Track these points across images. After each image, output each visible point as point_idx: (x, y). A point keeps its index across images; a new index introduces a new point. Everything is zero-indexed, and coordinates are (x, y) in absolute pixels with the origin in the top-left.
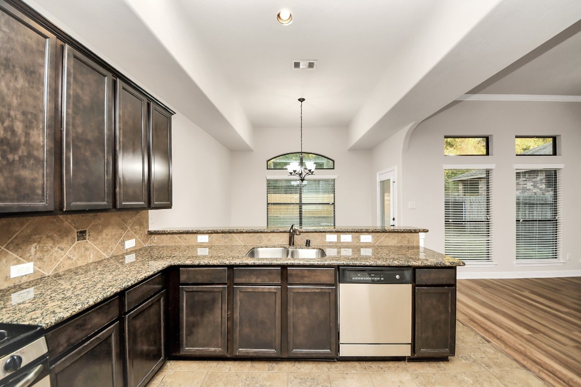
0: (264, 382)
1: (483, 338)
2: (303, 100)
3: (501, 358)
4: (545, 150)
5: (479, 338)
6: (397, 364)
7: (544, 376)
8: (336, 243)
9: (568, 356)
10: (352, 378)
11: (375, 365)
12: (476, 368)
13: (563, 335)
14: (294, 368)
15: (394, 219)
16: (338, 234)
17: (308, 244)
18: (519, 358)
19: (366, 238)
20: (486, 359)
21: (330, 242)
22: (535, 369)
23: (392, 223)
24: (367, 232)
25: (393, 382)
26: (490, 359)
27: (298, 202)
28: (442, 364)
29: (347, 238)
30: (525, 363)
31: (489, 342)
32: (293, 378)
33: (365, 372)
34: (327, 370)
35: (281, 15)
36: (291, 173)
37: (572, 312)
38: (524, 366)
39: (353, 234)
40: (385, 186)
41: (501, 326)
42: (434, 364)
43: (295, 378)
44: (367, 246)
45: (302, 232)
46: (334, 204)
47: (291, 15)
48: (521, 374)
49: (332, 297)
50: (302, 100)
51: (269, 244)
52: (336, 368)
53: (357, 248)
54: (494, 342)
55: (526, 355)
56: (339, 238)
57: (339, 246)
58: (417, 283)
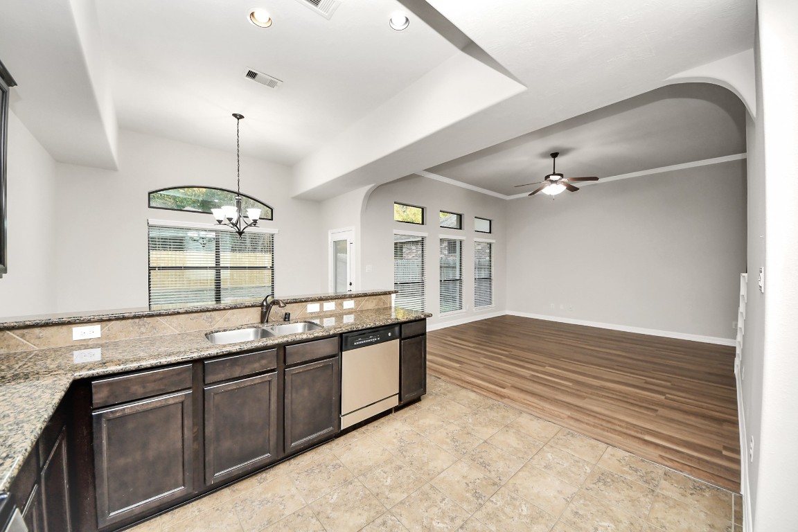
0: (263, 496)
1: (436, 377)
2: (241, 117)
3: (451, 387)
4: (446, 222)
5: (433, 378)
6: (387, 418)
7: (475, 390)
8: (318, 313)
9: (483, 374)
10: (356, 446)
11: (370, 427)
12: (439, 399)
13: (476, 362)
14: (292, 466)
15: (351, 284)
16: (321, 302)
17: (287, 318)
18: (459, 383)
19: (349, 304)
20: (442, 391)
21: (312, 313)
22: (469, 386)
23: (349, 288)
24: (351, 297)
25: (390, 432)
26: (445, 389)
27: (214, 265)
28: (417, 404)
29: (330, 306)
30: (463, 385)
31: (440, 378)
32: (296, 476)
33: (365, 435)
34: (328, 451)
35: (255, 14)
36: (220, 222)
37: (477, 346)
38: (463, 387)
39: (337, 300)
40: (340, 247)
41: (442, 365)
42: (412, 406)
43: (299, 473)
44: (350, 312)
45: (287, 303)
46: (272, 268)
47: (270, 19)
48: (464, 393)
49: (335, 368)
50: (239, 117)
51: (225, 325)
52: (337, 444)
53: (339, 316)
54: (443, 377)
55: (462, 380)
56: (321, 307)
57: (322, 315)
58: (403, 337)
